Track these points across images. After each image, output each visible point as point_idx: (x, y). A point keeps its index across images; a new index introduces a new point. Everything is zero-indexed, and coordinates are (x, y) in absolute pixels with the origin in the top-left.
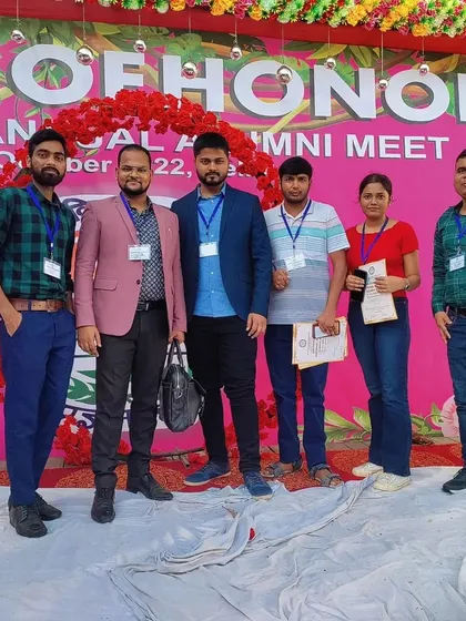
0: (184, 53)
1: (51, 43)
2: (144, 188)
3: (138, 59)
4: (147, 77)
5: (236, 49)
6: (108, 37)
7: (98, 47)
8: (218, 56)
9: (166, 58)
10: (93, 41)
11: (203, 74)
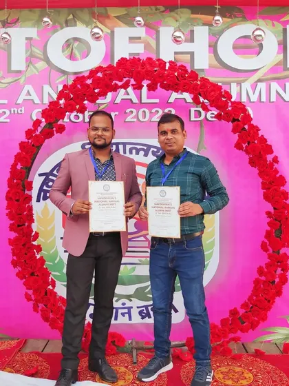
0: (177, 24)
1: (76, 25)
2: (107, 143)
3: (140, 32)
4: (147, 46)
5: (218, 18)
6: (118, 17)
7: (109, 25)
8: (205, 24)
9: (162, 30)
10: (107, 21)
11: (192, 40)
